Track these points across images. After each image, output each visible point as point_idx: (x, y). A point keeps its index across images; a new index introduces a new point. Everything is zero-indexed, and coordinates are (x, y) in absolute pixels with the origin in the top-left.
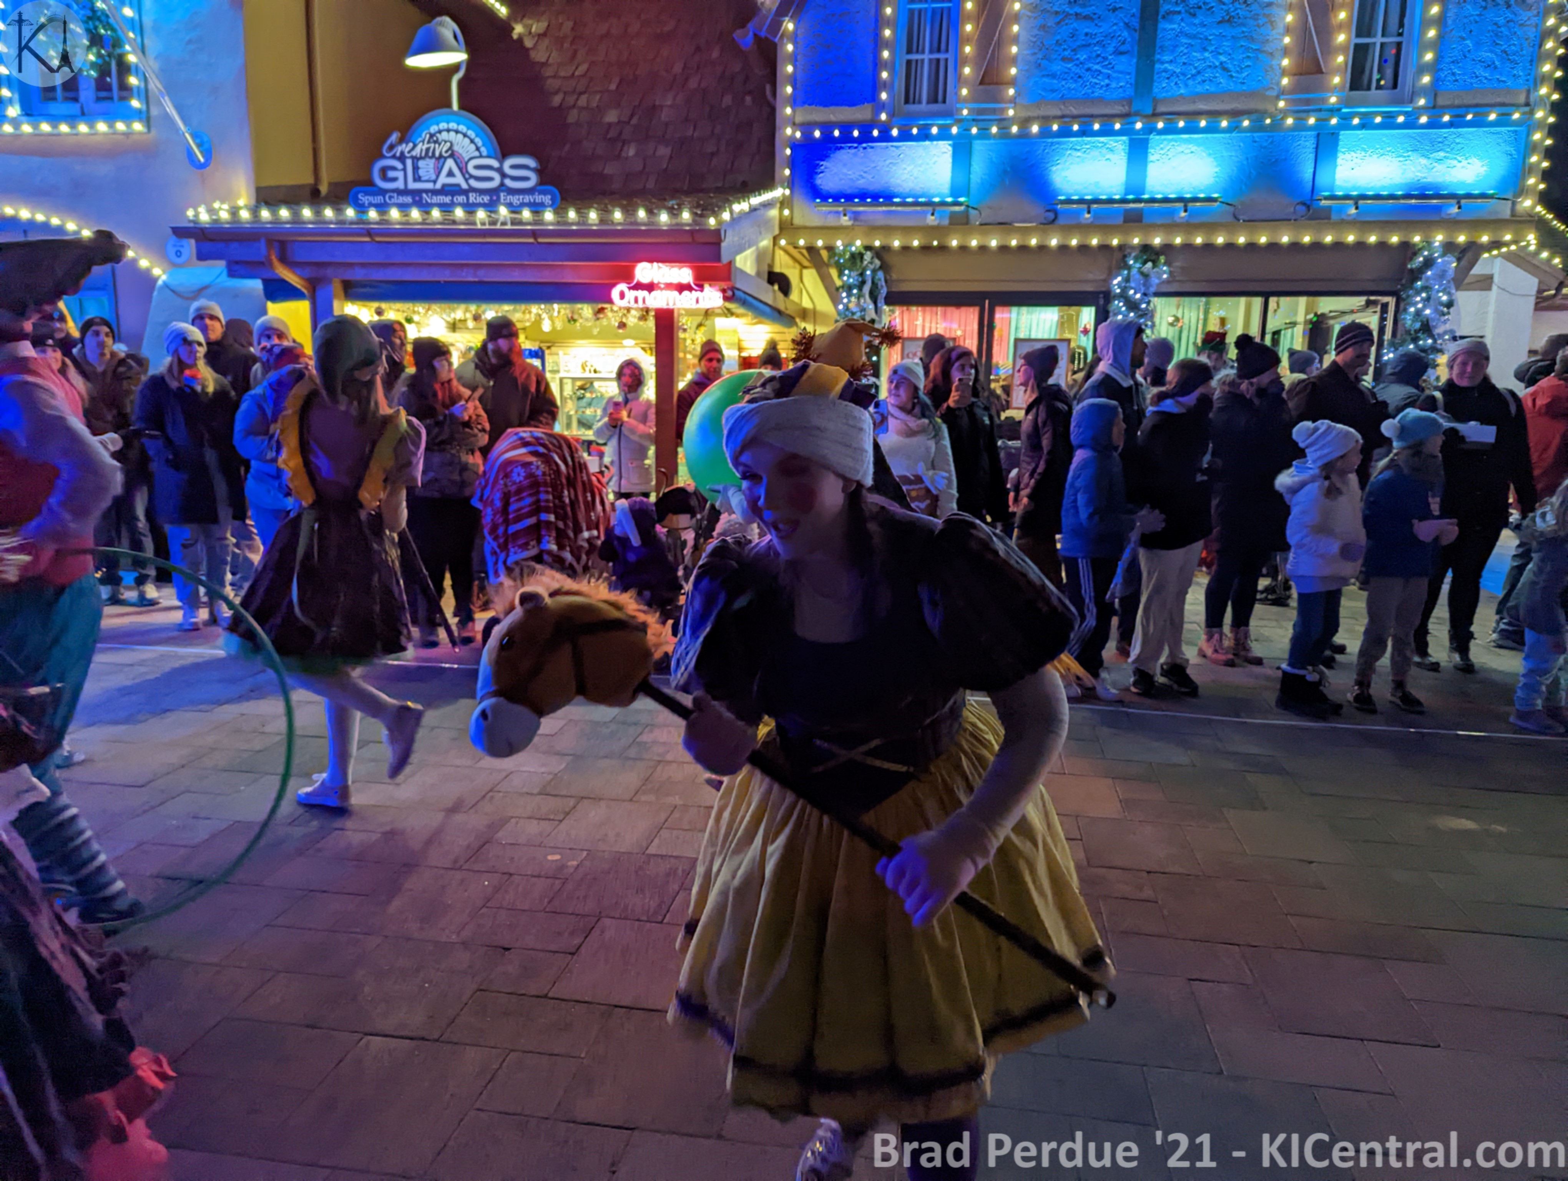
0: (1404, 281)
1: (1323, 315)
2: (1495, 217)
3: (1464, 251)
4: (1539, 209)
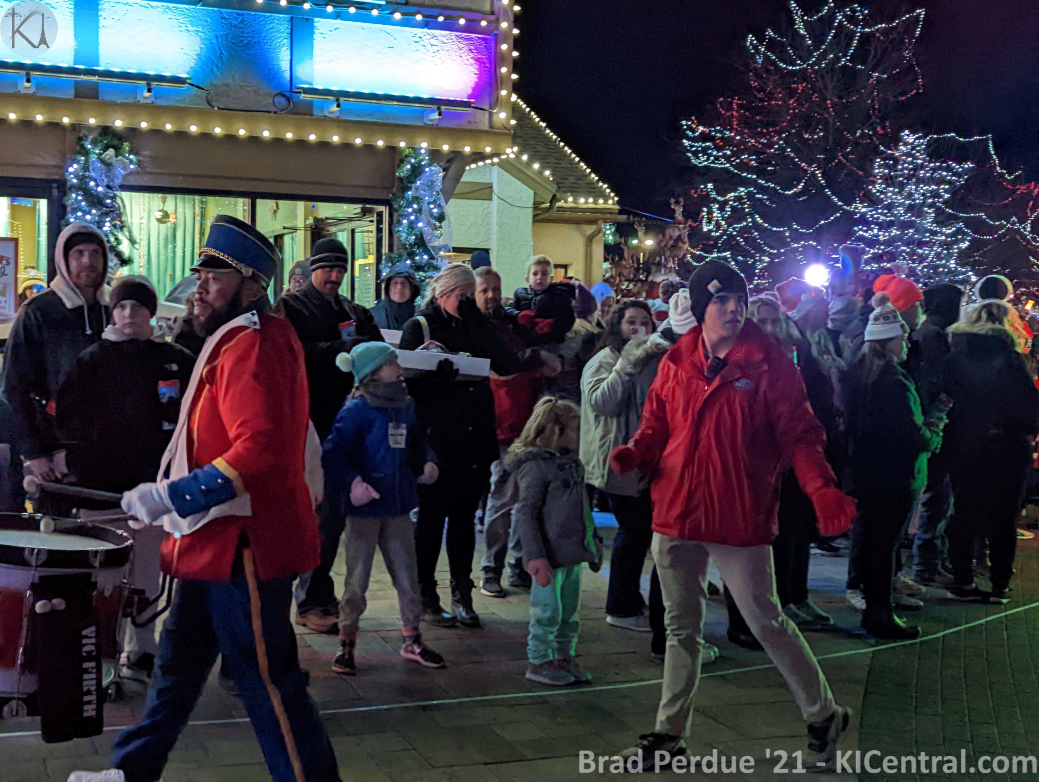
0: (394, 190)
1: (322, 222)
2: (474, 127)
3: (449, 161)
4: (513, 122)
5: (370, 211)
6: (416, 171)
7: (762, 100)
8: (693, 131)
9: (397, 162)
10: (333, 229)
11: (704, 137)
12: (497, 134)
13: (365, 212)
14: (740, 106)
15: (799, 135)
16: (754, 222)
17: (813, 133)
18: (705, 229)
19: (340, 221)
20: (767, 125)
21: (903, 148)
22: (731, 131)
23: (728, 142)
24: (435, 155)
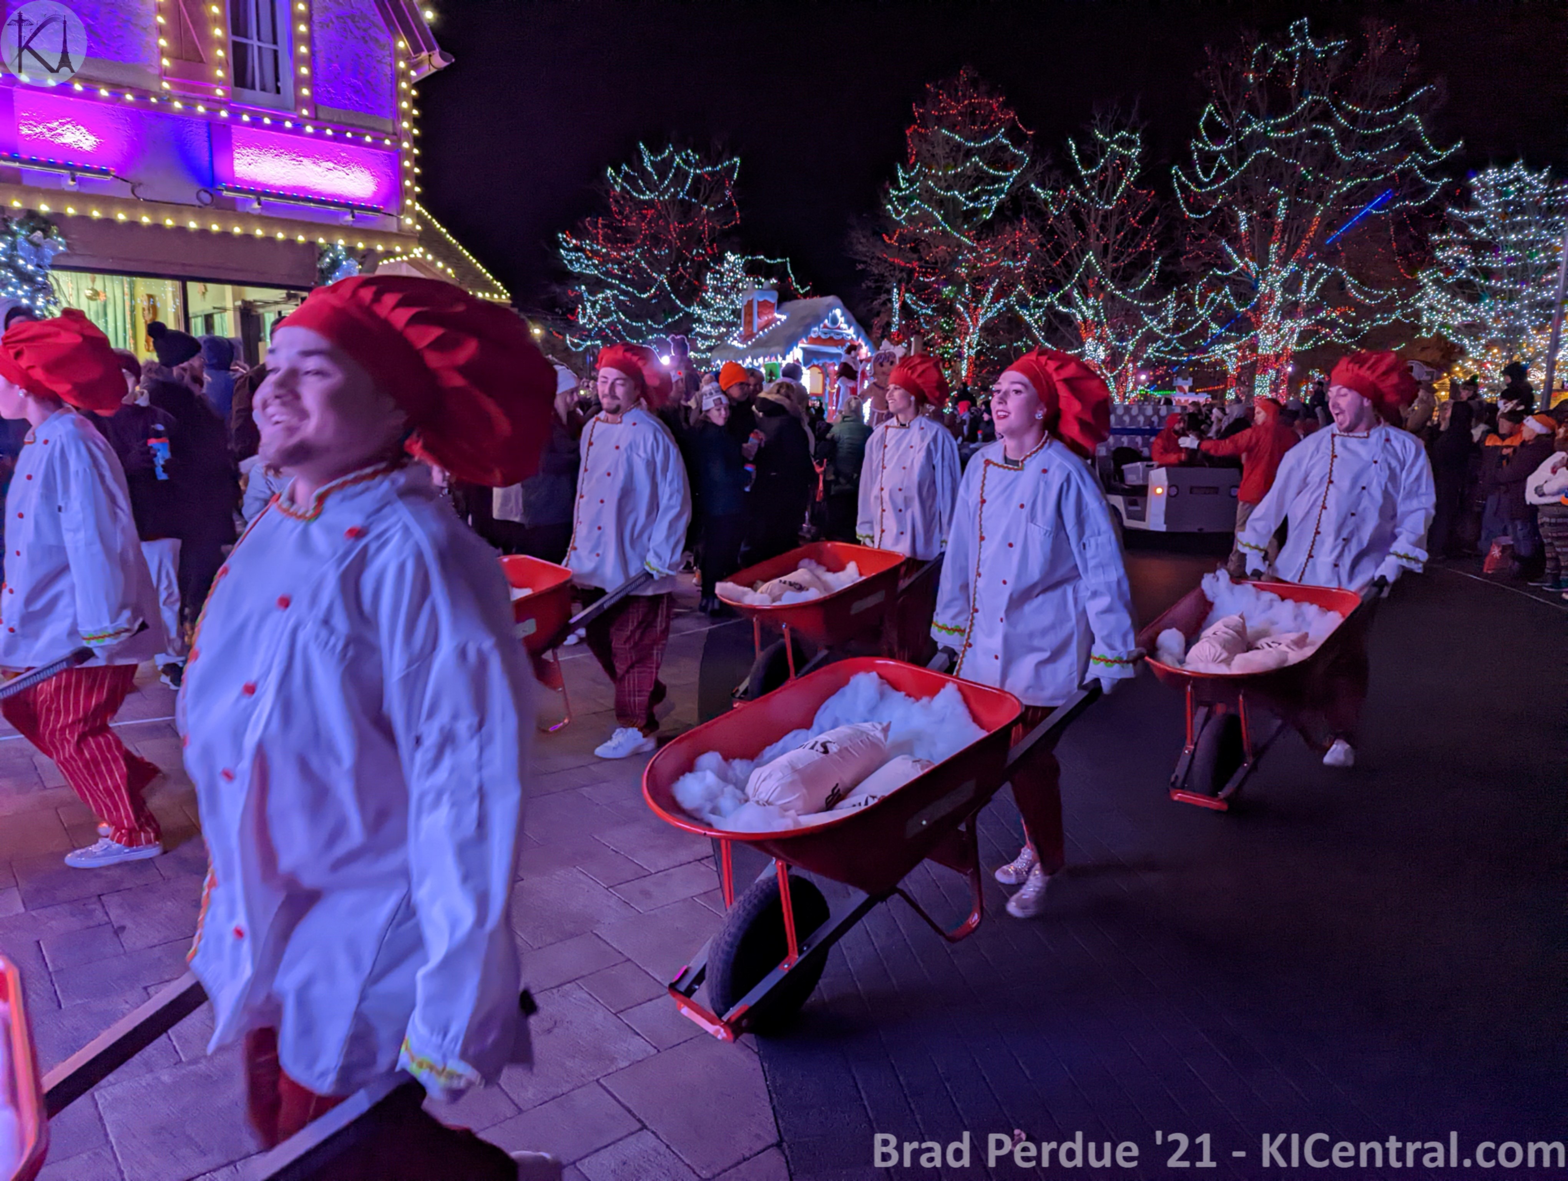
0: (315, 279)
1: (250, 303)
2: (385, 230)
3: (364, 257)
4: (418, 227)
5: (295, 296)
6: (335, 264)
7: (621, 222)
8: (568, 243)
9: (317, 255)
10: (261, 311)
11: (577, 249)
12: (403, 236)
13: (290, 297)
14: (604, 226)
15: (650, 251)
16: (618, 317)
17: (660, 250)
18: (581, 322)
19: (266, 304)
20: (626, 241)
21: (726, 265)
22: (598, 244)
23: (596, 253)
24: (351, 251)
